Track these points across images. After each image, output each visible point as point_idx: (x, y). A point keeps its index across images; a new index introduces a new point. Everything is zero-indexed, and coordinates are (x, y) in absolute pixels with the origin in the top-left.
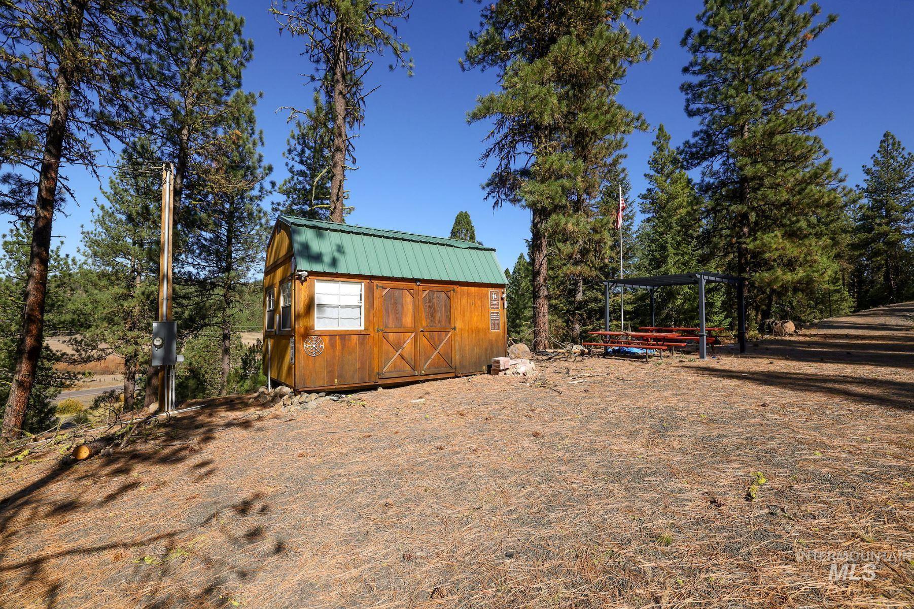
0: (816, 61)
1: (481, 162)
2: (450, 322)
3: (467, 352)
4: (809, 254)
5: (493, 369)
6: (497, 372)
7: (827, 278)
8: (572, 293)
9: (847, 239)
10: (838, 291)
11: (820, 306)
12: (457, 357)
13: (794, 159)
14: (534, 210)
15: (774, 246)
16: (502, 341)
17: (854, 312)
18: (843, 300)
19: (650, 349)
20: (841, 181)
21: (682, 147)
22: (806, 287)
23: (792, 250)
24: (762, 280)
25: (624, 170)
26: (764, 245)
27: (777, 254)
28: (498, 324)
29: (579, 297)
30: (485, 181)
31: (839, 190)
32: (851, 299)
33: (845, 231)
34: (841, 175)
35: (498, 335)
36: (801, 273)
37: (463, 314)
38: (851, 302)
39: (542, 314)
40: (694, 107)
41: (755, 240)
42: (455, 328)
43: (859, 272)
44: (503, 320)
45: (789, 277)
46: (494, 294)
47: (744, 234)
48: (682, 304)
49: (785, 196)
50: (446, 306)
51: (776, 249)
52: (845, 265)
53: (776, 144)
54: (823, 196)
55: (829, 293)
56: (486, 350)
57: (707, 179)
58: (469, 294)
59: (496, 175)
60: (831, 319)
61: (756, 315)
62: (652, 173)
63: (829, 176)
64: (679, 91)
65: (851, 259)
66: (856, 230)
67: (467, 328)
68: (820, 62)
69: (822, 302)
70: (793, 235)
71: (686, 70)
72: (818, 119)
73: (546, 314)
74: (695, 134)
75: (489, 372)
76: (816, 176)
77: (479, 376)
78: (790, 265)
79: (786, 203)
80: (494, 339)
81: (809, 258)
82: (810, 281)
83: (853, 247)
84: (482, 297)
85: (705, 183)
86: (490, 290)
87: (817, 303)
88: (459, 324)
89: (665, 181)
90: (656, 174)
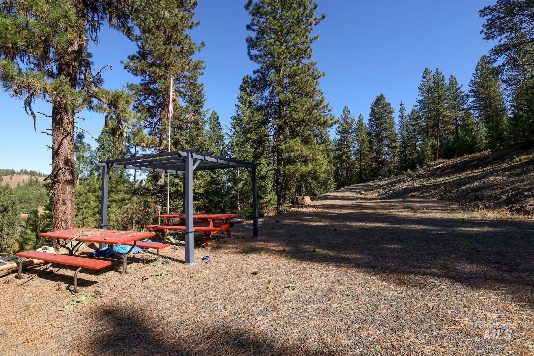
0: (317, 38)
4: (315, 154)
7: (323, 170)
9: (333, 155)
10: (329, 179)
11: (323, 187)
13: (307, 94)
15: (296, 148)
17: (336, 190)
18: (332, 184)
20: (329, 111)
22: (314, 175)
23: (306, 151)
24: (289, 170)
26: (290, 146)
27: (298, 153)
31: (329, 116)
32: (335, 183)
34: (329, 107)
36: (311, 166)
38: (334, 185)
40: (253, 53)
41: (285, 143)
45: (304, 169)
47: (281, 140)
48: (243, 187)
49: (301, 116)
51: (297, 150)
52: (332, 167)
55: (326, 180)
60: (327, 194)
63: (324, 107)
65: (335, 164)
68: (318, 39)
69: (323, 185)
70: (306, 141)
71: (248, 27)
72: (318, 74)
74: (255, 72)
76: (317, 105)
78: (305, 162)
79: (303, 121)
81: (314, 157)
82: (315, 172)
83: (335, 158)
87: (321, 186)
89: (247, 110)
90: (241, 105)
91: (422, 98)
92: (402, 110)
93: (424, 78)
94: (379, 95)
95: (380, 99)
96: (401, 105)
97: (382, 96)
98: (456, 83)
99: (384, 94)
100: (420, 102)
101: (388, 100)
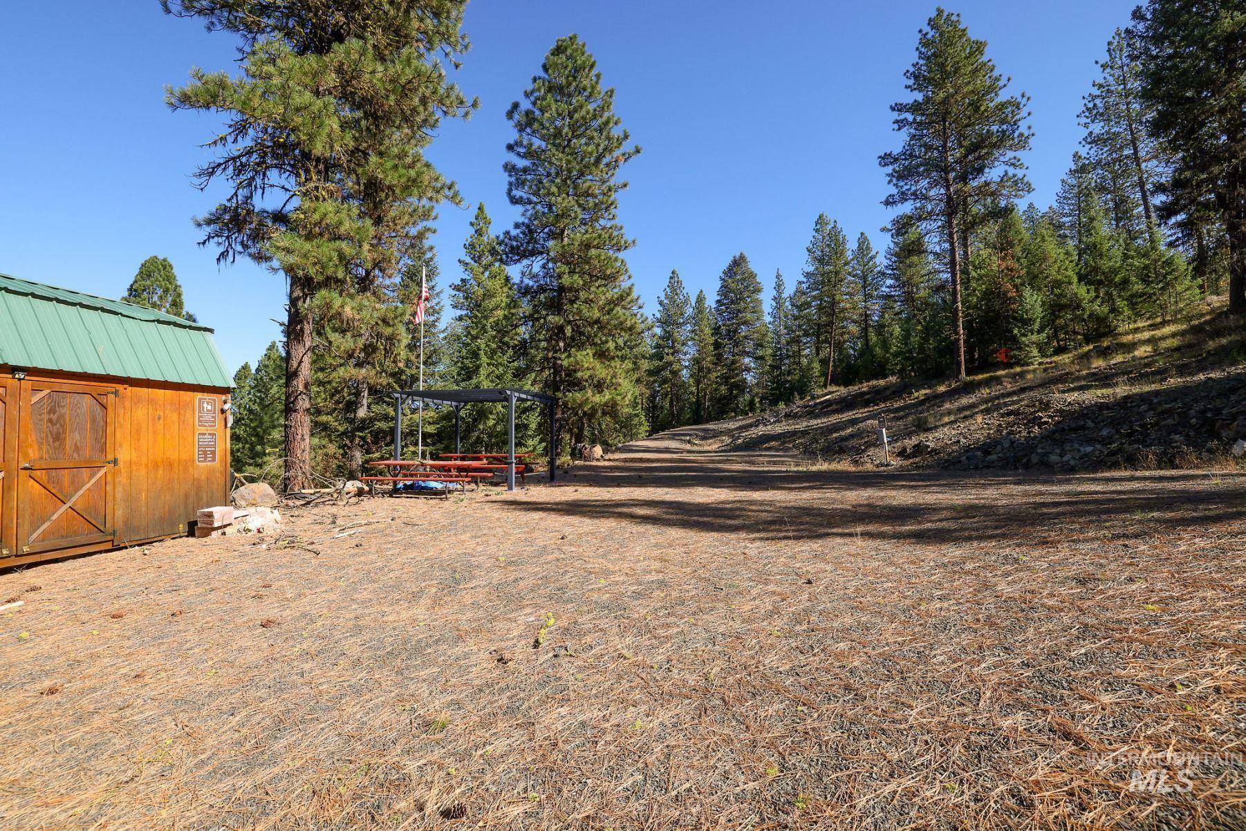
0: (625, 186)
1: (197, 181)
2: (103, 449)
3: (143, 503)
4: (614, 376)
5: (196, 528)
6: (207, 532)
7: (627, 402)
8: (351, 406)
9: (645, 365)
10: (637, 415)
11: (624, 430)
12: (119, 513)
13: (606, 277)
14: (292, 278)
15: (586, 366)
16: (219, 480)
17: (650, 435)
18: (641, 424)
19: (450, 482)
20: (640, 308)
21: (502, 237)
22: (611, 409)
23: (601, 372)
24: (574, 400)
25: (431, 248)
26: (577, 363)
27: (589, 373)
28: (213, 453)
29: (362, 413)
30: (203, 215)
31: (639, 316)
32: (646, 424)
33: (644, 357)
34: (640, 302)
35: (211, 471)
36: (607, 396)
37: (137, 434)
38: (645, 427)
39: (300, 436)
40: (517, 193)
41: (569, 356)
42: (115, 462)
43: (653, 396)
44: (223, 444)
45: (597, 399)
46: (208, 403)
47: (560, 349)
48: (495, 425)
49: (596, 314)
50: (94, 420)
51: (588, 369)
52: (644, 390)
53: (590, 258)
54: (626, 320)
55: (630, 417)
56: (187, 496)
57: (526, 281)
58: (151, 401)
59: (225, 209)
60: (631, 443)
61: (570, 439)
62: (468, 260)
63: (632, 301)
64: (502, 169)
65: (649, 385)
66: (652, 357)
67: (144, 461)
68: (628, 188)
69: (625, 427)
70: (602, 355)
71: (510, 148)
72: (625, 243)
73: (307, 437)
74: (517, 226)
75: (191, 534)
76: (621, 298)
77: (169, 543)
78: (599, 386)
79: (597, 321)
80: (203, 477)
81: (614, 381)
82: (615, 404)
83: (650, 373)
84: (179, 408)
85: (524, 285)
86: (199, 395)
87: (621, 427)
88: (124, 454)
89: (483, 273)
90: (472, 262)
91: (811, 269)
92: (779, 287)
93: (817, 231)
94: (738, 255)
95: (738, 263)
96: (778, 276)
97: (742, 257)
98: (868, 248)
99: (746, 254)
100: (808, 275)
101: (753, 266)
